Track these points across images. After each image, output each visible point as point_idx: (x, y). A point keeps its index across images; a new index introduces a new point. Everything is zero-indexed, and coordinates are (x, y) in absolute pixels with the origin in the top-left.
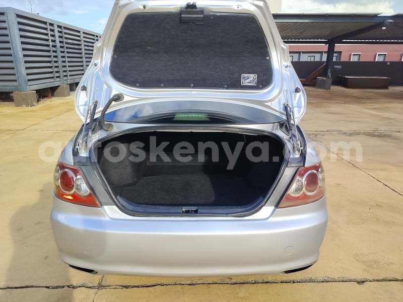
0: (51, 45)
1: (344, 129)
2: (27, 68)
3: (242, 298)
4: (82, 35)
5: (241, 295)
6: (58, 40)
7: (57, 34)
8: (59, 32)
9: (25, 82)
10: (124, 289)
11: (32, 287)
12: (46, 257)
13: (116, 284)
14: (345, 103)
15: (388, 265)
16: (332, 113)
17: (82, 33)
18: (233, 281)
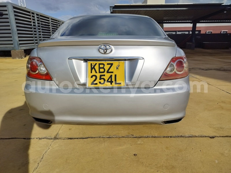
0: (33, 25)
1: (202, 67)
2: (19, 37)
3: (140, 144)
4: (50, 20)
5: (139, 143)
6: (36, 22)
7: (36, 19)
8: (37, 18)
9: (18, 45)
10: (69, 140)
11: (16, 138)
12: (25, 125)
13: (65, 137)
14: (203, 56)
15: (229, 129)
16: (195, 60)
17: (50, 19)
18: (134, 136)
